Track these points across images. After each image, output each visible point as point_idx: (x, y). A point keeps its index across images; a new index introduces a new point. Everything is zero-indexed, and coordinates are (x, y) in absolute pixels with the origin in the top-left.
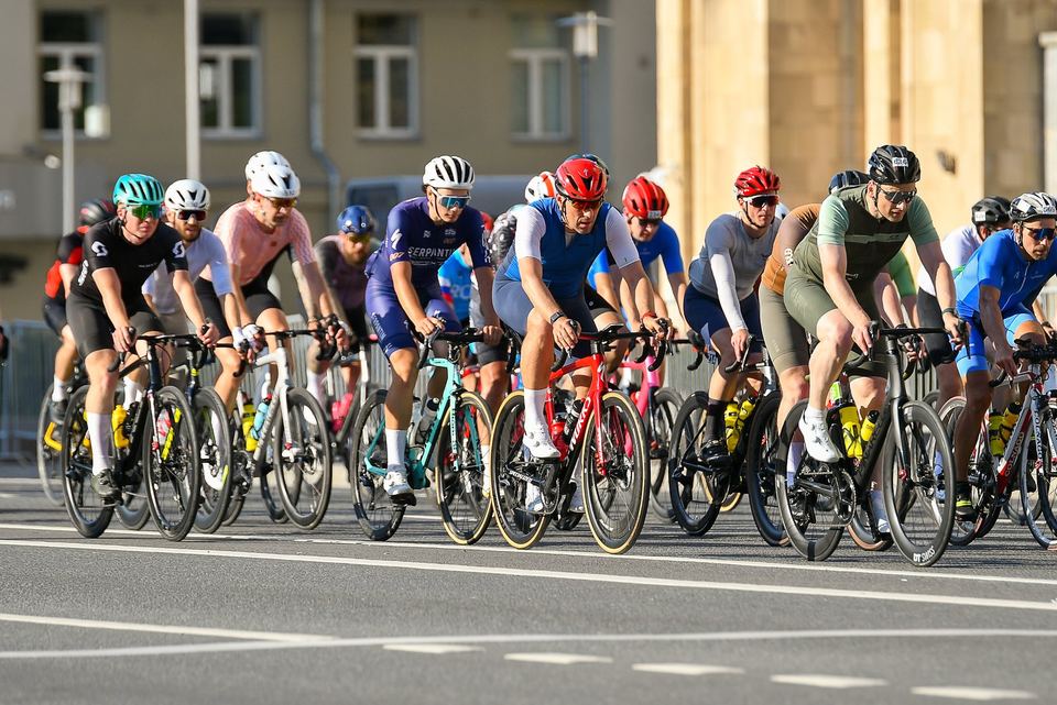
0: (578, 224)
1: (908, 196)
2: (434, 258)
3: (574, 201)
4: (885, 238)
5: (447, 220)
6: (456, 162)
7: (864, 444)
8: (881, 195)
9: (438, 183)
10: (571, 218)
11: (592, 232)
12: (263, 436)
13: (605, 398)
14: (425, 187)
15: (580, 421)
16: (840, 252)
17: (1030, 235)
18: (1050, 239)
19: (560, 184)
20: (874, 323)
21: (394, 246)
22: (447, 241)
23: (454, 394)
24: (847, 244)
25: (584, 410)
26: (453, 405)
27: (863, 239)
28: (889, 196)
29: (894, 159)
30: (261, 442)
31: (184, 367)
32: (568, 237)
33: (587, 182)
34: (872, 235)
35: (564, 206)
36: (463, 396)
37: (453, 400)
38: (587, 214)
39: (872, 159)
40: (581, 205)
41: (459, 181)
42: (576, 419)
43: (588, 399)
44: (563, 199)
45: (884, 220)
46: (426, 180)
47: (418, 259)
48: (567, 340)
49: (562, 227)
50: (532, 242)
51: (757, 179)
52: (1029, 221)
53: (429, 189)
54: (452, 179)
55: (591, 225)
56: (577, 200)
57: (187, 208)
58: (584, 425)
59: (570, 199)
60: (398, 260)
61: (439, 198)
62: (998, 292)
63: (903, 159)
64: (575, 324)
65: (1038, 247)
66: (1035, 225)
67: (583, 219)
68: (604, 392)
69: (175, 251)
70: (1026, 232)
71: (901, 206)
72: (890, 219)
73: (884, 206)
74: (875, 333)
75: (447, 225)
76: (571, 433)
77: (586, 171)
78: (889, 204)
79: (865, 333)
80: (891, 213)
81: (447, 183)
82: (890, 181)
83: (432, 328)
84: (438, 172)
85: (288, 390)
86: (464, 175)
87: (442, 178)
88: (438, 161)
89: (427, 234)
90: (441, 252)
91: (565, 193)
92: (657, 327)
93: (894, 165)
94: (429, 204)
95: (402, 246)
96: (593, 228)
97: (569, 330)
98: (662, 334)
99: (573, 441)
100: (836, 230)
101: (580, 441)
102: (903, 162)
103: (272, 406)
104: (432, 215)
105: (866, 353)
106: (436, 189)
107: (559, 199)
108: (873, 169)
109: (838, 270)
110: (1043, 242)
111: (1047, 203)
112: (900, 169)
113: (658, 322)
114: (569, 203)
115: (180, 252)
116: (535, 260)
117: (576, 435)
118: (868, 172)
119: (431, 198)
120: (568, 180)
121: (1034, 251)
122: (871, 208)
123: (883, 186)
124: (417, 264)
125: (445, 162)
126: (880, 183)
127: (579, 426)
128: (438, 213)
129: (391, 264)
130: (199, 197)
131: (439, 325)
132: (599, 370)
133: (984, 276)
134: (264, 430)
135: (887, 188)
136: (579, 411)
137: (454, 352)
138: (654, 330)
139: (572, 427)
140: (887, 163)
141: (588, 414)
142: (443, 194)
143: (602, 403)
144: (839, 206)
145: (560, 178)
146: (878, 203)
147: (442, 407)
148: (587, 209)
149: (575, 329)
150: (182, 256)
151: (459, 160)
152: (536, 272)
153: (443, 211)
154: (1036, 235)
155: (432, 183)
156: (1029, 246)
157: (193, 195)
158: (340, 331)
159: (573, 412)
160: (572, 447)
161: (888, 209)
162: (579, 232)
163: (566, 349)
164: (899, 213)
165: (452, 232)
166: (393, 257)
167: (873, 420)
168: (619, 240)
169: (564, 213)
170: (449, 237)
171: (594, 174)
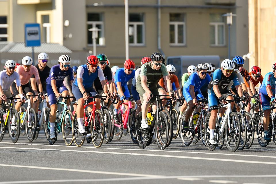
0: (92, 70)
1: (160, 64)
2: (61, 79)
3: (91, 65)
4: (156, 74)
5: (65, 70)
8: (154, 64)
9: (63, 62)
10: (90, 69)
11: (95, 73)
12: (24, 119)
14: (59, 63)
15: (91, 117)
16: (145, 77)
17: (201, 73)
18: (205, 74)
19: (88, 61)
20: (152, 93)
21: (52, 76)
22: (64, 75)
23: (65, 110)
25: (91, 114)
26: (65, 113)
27: (151, 74)
28: (156, 64)
29: (156, 55)
30: (24, 121)
31: (9, 103)
32: (89, 74)
33: (94, 60)
34: (153, 73)
35: (89, 66)
36: (67, 111)
37: (65, 112)
38: (94, 68)
40: (93, 66)
41: (68, 61)
42: (90, 116)
43: (92, 112)
45: (155, 70)
46: (59, 61)
47: (58, 79)
48: (86, 98)
49: (88, 71)
50: (80, 75)
52: (200, 70)
53: (60, 63)
54: (66, 61)
56: (92, 65)
57: (11, 67)
58: (91, 118)
59: (90, 64)
60: (53, 79)
61: (63, 65)
62: (194, 87)
64: (88, 94)
65: (203, 76)
66: (202, 71)
67: (93, 69)
68: (95, 110)
70: (200, 73)
71: (158, 66)
72: (156, 69)
74: (152, 95)
75: (64, 71)
77: (94, 58)
79: (150, 95)
80: (156, 68)
81: (65, 62)
83: (59, 96)
84: (63, 59)
85: (30, 109)
86: (68, 59)
87: (64, 60)
88: (62, 56)
89: (60, 73)
90: (63, 77)
91: (89, 63)
92: (108, 95)
93: (156, 57)
94: (60, 66)
95: (54, 76)
96: (95, 72)
97: (86, 95)
98: (109, 97)
99: (89, 121)
100: (144, 72)
101: (91, 121)
102: (158, 56)
103: (26, 112)
104: (61, 68)
106: (62, 63)
107: (88, 65)
108: (152, 58)
109: (145, 81)
110: (204, 75)
111: (204, 66)
112: (158, 58)
113: (108, 94)
114: (90, 65)
116: (81, 79)
117: (90, 120)
120: (90, 60)
121: (202, 77)
122: (152, 68)
123: (154, 62)
125: (64, 57)
126: (154, 61)
127: (90, 118)
129: (51, 80)
130: (13, 64)
131: (61, 95)
132: (94, 105)
133: (190, 83)
134: (24, 118)
135: (155, 62)
136: (90, 115)
137: (65, 101)
139: (89, 118)
141: (92, 115)
142: (64, 64)
143: (95, 112)
144: (145, 67)
145: (88, 60)
146: (153, 66)
147: (63, 114)
148: (94, 67)
149: (88, 95)
151: (67, 56)
152: (81, 82)
154: (202, 73)
155: (61, 62)
156: (201, 76)
157: (12, 64)
159: (89, 115)
160: (89, 123)
161: (155, 67)
162: (92, 72)
163: (86, 100)
164: (158, 68)
165: (66, 73)
166: (51, 78)
167: (153, 116)
168: (101, 75)
169: (89, 68)
170: (65, 74)
171: (96, 59)
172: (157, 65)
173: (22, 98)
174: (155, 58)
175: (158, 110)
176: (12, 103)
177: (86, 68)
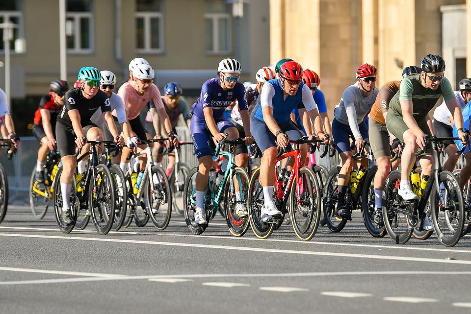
0: (290, 91)
1: (439, 78)
2: (222, 106)
3: (288, 80)
4: (430, 96)
5: (229, 88)
6: (233, 61)
7: (422, 190)
8: (427, 77)
9: (225, 71)
10: (287, 88)
11: (296, 95)
12: (141, 187)
13: (301, 170)
14: (219, 73)
15: (289, 181)
16: (410, 103)
19: (282, 73)
20: (426, 135)
21: (205, 100)
22: (228, 98)
23: (232, 168)
24: (414, 100)
25: (291, 175)
26: (231, 173)
27: (420, 97)
28: (431, 78)
29: (432, 61)
30: (140, 190)
31: (104, 155)
32: (285, 97)
33: (294, 72)
34: (424, 95)
35: (284, 83)
36: (236, 168)
37: (231, 171)
38: (294, 86)
39: (423, 61)
40: (292, 82)
41: (234, 69)
42: (288, 180)
43: (293, 170)
44: (283, 80)
45: (429, 89)
46: (219, 70)
47: (215, 106)
48: (283, 143)
49: (282, 92)
50: (269, 99)
51: (367, 69)
53: (221, 74)
54: (231, 69)
55: (296, 91)
56: (289, 80)
57: (106, 84)
58: (291, 182)
59: (287, 79)
60: (207, 106)
61: (225, 77)
63: (437, 61)
67: (292, 89)
68: (300, 167)
69: (106, 103)
71: (436, 82)
72: (432, 88)
73: (429, 83)
74: (427, 140)
75: (229, 90)
76: (285, 186)
77: (294, 67)
78: (431, 82)
79: (422, 139)
80: (432, 86)
81: (229, 70)
82: (431, 71)
83: (222, 138)
84: (225, 66)
85: (152, 166)
87: (226, 68)
88: (225, 61)
89: (220, 94)
90: (226, 103)
91: (284, 76)
92: (325, 138)
93: (433, 64)
94: (221, 81)
95: (208, 100)
96: (297, 93)
97: (284, 139)
98: (327, 141)
99: (286, 189)
100: (408, 93)
101: (289, 190)
102: (437, 63)
103: (145, 174)
104: (222, 85)
105: (422, 149)
106: (224, 73)
107: (281, 80)
108: (424, 66)
109: (409, 112)
112: (436, 66)
113: (325, 135)
114: (286, 82)
115: (108, 103)
116: (269, 108)
117: (288, 187)
118: (421, 67)
119: (222, 78)
120: (285, 71)
122: (423, 84)
123: (428, 74)
124: (215, 108)
125: (228, 61)
126: (427, 72)
127: (289, 183)
128: (225, 84)
129: (203, 108)
130: (111, 79)
131: (225, 137)
132: (298, 157)
134: (141, 184)
135: (430, 74)
136: (289, 176)
137: (231, 149)
138: (323, 139)
139: (286, 183)
140: (429, 63)
141: (293, 177)
142: (227, 76)
143: (299, 172)
144: (409, 82)
145: (282, 70)
146: (426, 81)
147: (226, 174)
148: (294, 84)
149: (287, 138)
150: (109, 105)
151: (234, 60)
152: (270, 113)
153: (227, 83)
155: (222, 71)
157: (108, 78)
158: (175, 139)
159: (286, 176)
160: (285, 193)
161: (431, 84)
162: (291, 94)
163: (283, 147)
164: (435, 86)
165: (231, 93)
166: (204, 105)
167: (426, 180)
168: (307, 98)
169: (283, 86)
170: (230, 96)
171: (298, 68)
172: (434, 81)
173: (130, 145)
174: (429, 66)
175: (437, 167)
176: (109, 154)
177: (279, 86)
